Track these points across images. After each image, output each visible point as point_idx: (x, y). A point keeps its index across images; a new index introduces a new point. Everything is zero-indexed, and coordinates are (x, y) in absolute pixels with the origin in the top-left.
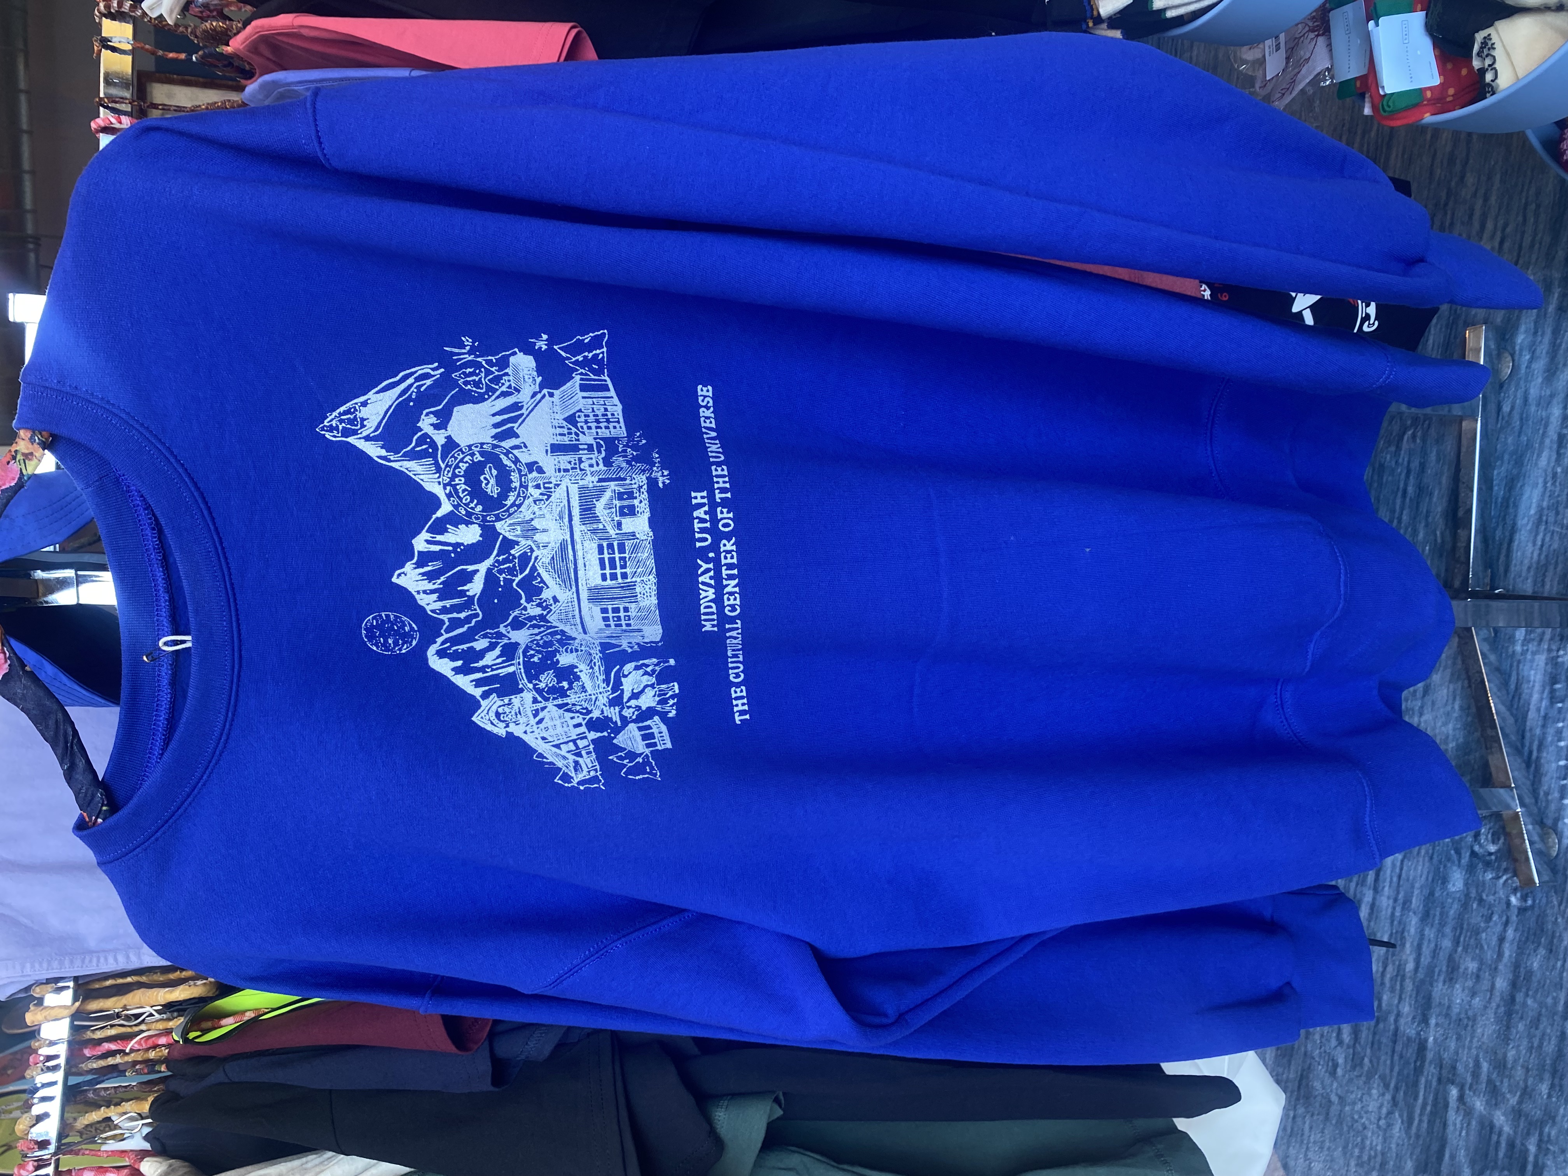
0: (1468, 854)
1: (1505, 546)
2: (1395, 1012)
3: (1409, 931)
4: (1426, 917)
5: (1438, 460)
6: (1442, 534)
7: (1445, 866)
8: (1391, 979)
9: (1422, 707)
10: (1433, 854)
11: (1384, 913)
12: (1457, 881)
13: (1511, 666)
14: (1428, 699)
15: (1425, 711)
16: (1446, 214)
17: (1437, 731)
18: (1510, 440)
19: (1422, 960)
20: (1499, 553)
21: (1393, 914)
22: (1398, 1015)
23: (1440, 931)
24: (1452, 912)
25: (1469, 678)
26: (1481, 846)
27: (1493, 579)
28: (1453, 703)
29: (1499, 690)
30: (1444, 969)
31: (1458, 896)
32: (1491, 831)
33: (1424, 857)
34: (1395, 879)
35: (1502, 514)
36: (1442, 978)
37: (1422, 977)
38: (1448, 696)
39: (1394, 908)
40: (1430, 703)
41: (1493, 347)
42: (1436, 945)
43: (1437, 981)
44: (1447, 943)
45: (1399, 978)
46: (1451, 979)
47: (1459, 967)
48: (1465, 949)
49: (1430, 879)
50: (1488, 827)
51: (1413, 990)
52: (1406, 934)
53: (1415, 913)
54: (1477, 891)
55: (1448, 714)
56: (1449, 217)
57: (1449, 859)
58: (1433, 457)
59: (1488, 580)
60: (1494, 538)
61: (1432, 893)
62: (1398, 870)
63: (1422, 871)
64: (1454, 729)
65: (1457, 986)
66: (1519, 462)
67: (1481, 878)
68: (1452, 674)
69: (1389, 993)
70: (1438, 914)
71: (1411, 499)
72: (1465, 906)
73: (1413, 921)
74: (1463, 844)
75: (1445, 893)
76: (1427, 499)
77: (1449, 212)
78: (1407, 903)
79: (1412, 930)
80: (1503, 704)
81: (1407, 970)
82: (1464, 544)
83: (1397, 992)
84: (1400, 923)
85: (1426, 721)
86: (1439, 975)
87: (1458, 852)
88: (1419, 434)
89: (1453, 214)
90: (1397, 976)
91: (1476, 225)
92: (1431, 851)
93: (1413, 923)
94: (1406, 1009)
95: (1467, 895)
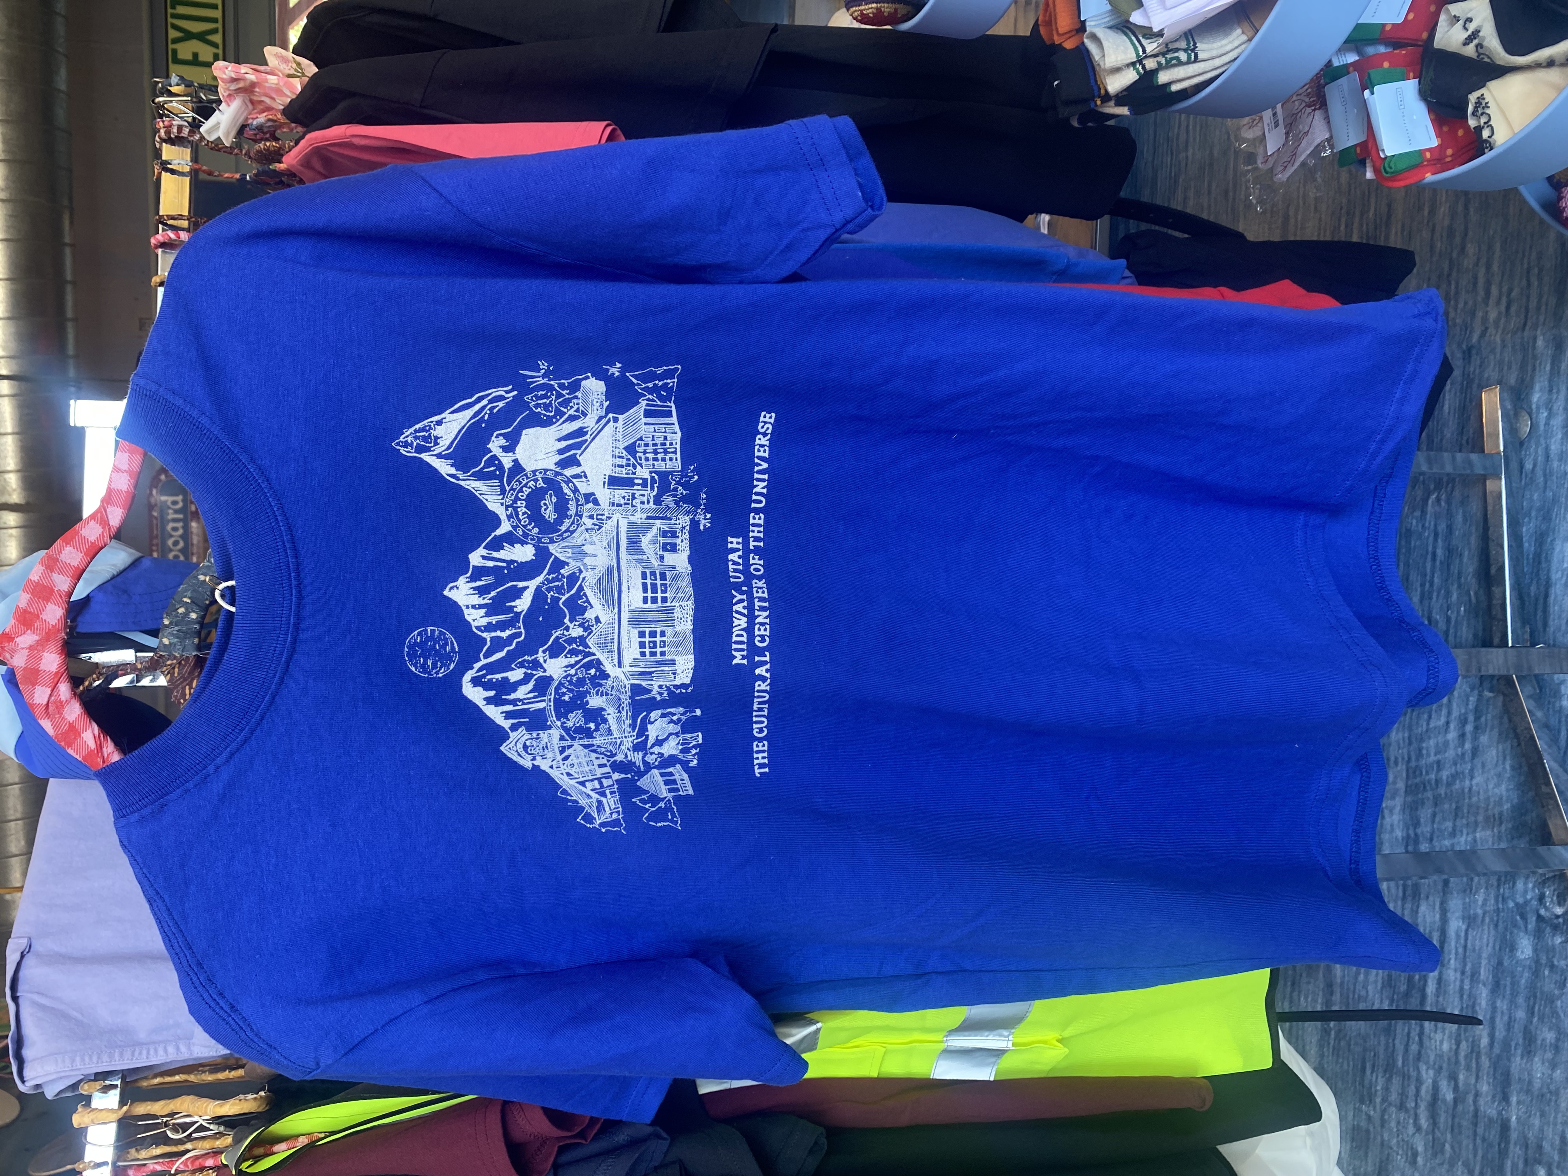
0: (1534, 918)
1: (1541, 601)
2: (1473, 1092)
3: (1480, 1004)
4: (1496, 988)
5: (1465, 519)
6: (1476, 593)
7: (1511, 933)
8: (1466, 1057)
9: (1472, 770)
10: (1498, 921)
11: (1452, 987)
12: (1525, 948)
13: (1560, 722)
14: (1478, 762)
15: (1476, 774)
16: (1450, 284)
17: (1490, 793)
18: (1536, 496)
19: (1497, 1034)
20: (1536, 610)
21: (1461, 989)
22: (1477, 1095)
23: (1513, 1002)
24: (1523, 981)
25: (1517, 736)
26: (1547, 909)
27: (1532, 634)
28: (1504, 763)
29: (1550, 747)
30: (1521, 1041)
31: (1528, 963)
32: (1556, 893)
33: (1489, 925)
34: (1461, 950)
35: (1535, 571)
36: (1519, 1051)
37: (1498, 1052)
38: (1498, 757)
39: (1462, 981)
40: (1479, 765)
41: (1509, 407)
42: (1510, 1018)
43: (1514, 1055)
44: (1521, 1014)
45: (1474, 1055)
46: (1529, 1052)
47: (1536, 1039)
48: (1541, 1019)
49: (1497, 948)
50: (1552, 888)
51: (1489, 1067)
52: (1477, 1008)
53: (1484, 985)
54: (1547, 958)
55: (1499, 775)
56: (1453, 287)
57: (1515, 925)
58: (1459, 518)
59: (1527, 636)
60: (1529, 594)
61: (1500, 963)
62: (1462, 941)
63: (1488, 940)
64: (1507, 790)
65: (1536, 1059)
66: (1547, 517)
67: (1550, 943)
68: (1500, 734)
69: (1464, 1071)
70: (1508, 983)
71: (1441, 562)
72: (1536, 973)
73: (1483, 994)
74: (1528, 909)
75: (1514, 962)
76: (1458, 561)
77: (1453, 282)
78: (1474, 976)
79: (1484, 1004)
80: (1555, 761)
81: (1482, 1046)
82: (1500, 602)
83: (1474, 1069)
84: (1470, 996)
85: (1477, 785)
86: (1515, 1049)
87: (1523, 917)
88: (1443, 497)
89: (1457, 283)
90: (1472, 1052)
91: (1481, 293)
92: (1495, 919)
93: (1484, 995)
94: (1484, 1088)
95: (1537, 962)
